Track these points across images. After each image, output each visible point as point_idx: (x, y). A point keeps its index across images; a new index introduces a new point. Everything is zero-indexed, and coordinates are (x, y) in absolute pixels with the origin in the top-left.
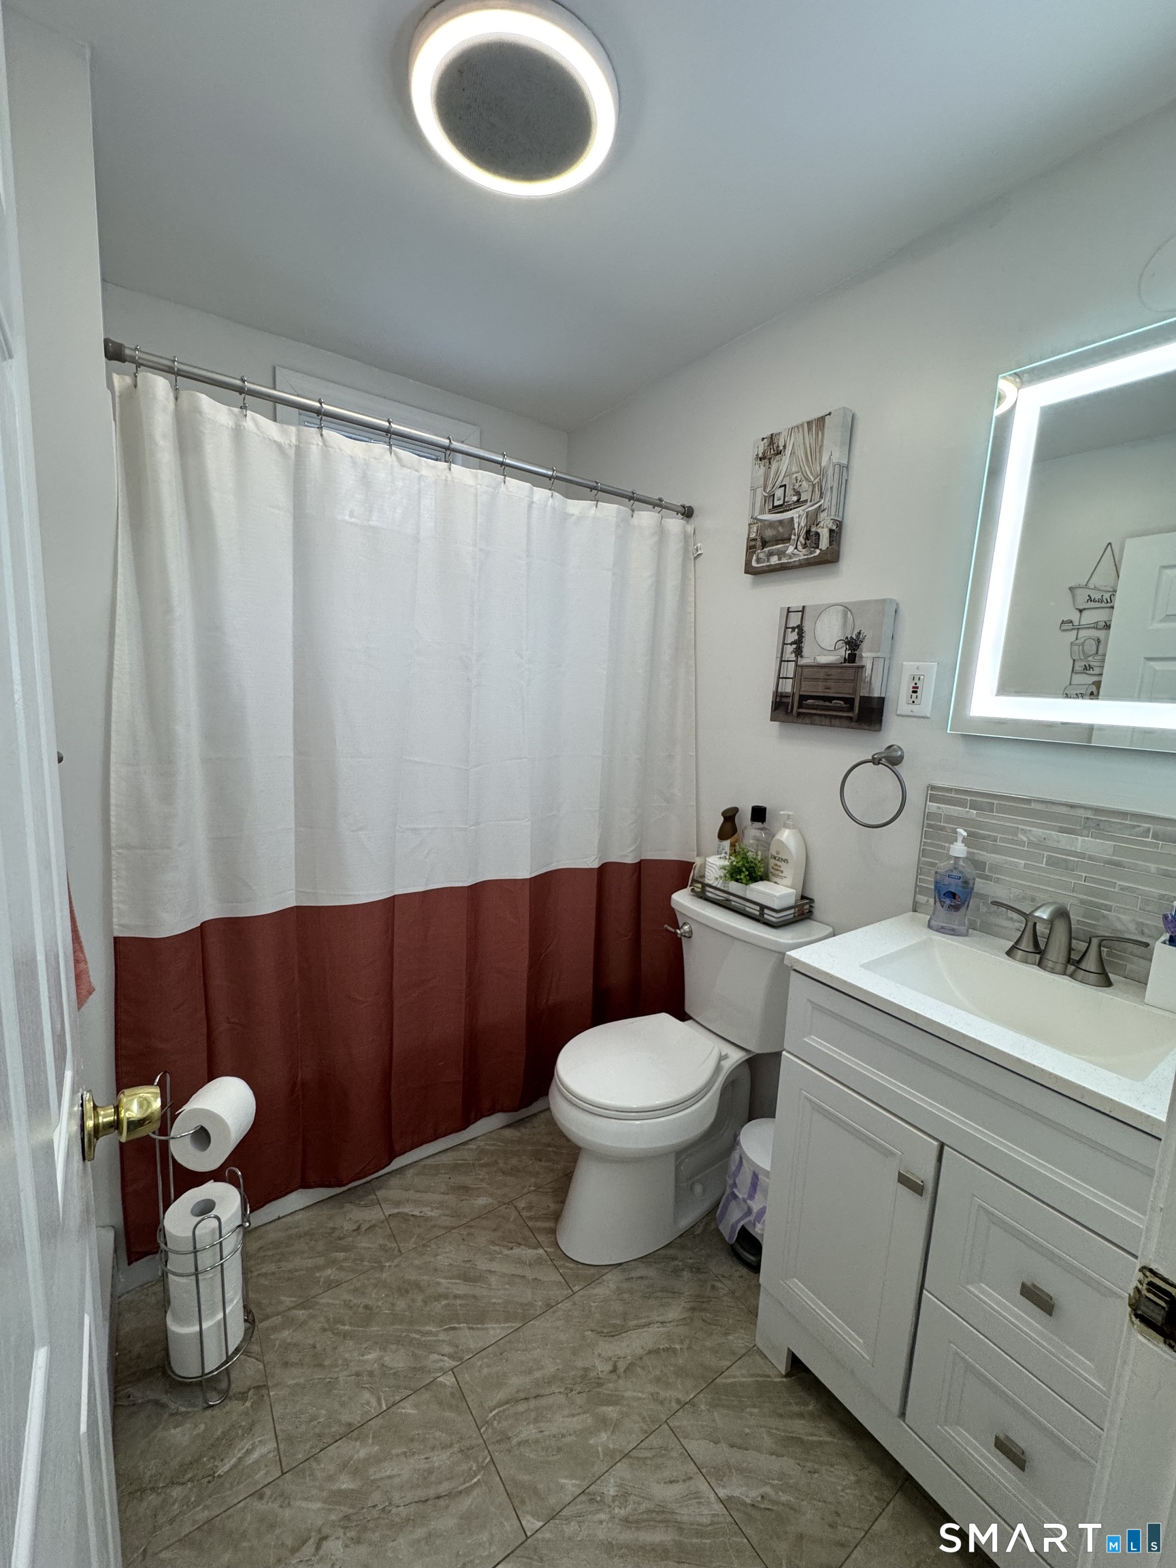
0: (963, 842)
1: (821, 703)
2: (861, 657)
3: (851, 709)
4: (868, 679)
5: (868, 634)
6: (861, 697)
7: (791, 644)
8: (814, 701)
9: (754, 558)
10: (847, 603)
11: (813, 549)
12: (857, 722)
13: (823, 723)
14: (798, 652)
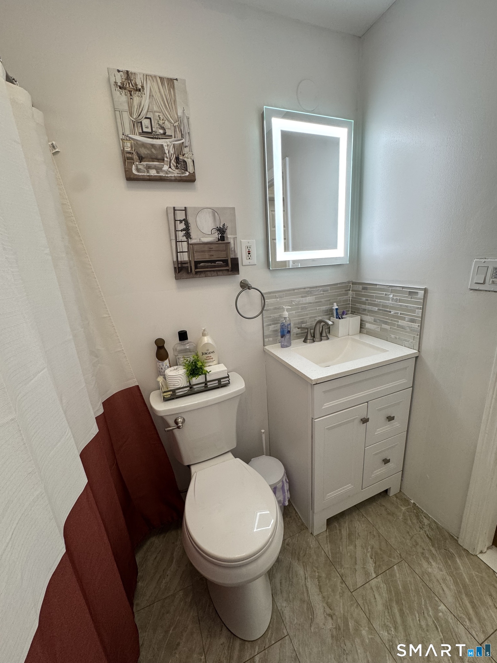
0: (286, 311)
1: (209, 264)
2: (227, 238)
3: (227, 265)
4: (233, 249)
5: (228, 225)
6: (231, 258)
7: (182, 231)
8: (205, 264)
9: (134, 167)
10: (213, 207)
11: (183, 171)
12: (231, 271)
13: (213, 275)
14: (188, 235)
